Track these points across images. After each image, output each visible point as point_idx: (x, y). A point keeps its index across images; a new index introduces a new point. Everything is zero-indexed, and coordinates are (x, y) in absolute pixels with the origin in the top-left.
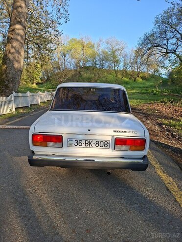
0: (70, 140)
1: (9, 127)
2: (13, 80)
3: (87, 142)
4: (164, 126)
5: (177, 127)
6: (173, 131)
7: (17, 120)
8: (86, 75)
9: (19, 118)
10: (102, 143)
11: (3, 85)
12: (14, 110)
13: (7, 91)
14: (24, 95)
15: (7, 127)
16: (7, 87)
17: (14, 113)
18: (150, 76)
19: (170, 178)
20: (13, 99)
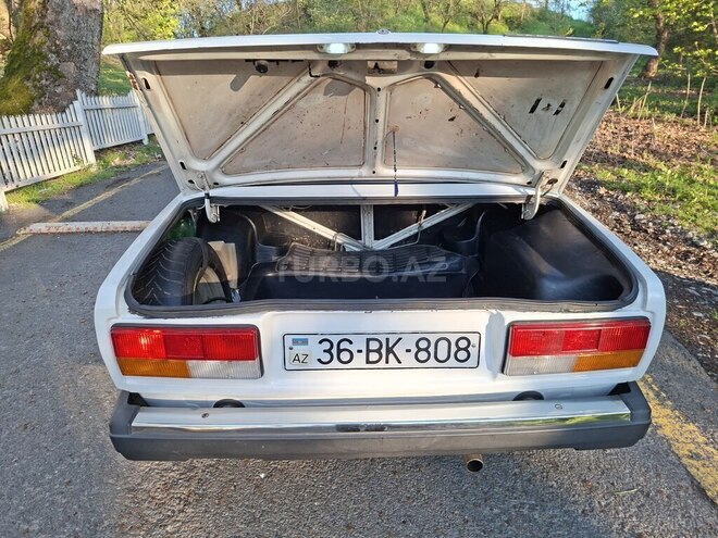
0: (295, 342)
1: (74, 226)
2: (74, 48)
3: (374, 345)
4: (602, 191)
5: (648, 193)
6: (634, 209)
7: (103, 196)
8: (326, 19)
9: (109, 187)
10: (443, 345)
11: (40, 70)
12: (92, 158)
13: (59, 90)
14: (121, 100)
15: (64, 227)
16: (56, 74)
17: (94, 170)
18: (533, 15)
19: (691, 427)
20: (81, 119)
